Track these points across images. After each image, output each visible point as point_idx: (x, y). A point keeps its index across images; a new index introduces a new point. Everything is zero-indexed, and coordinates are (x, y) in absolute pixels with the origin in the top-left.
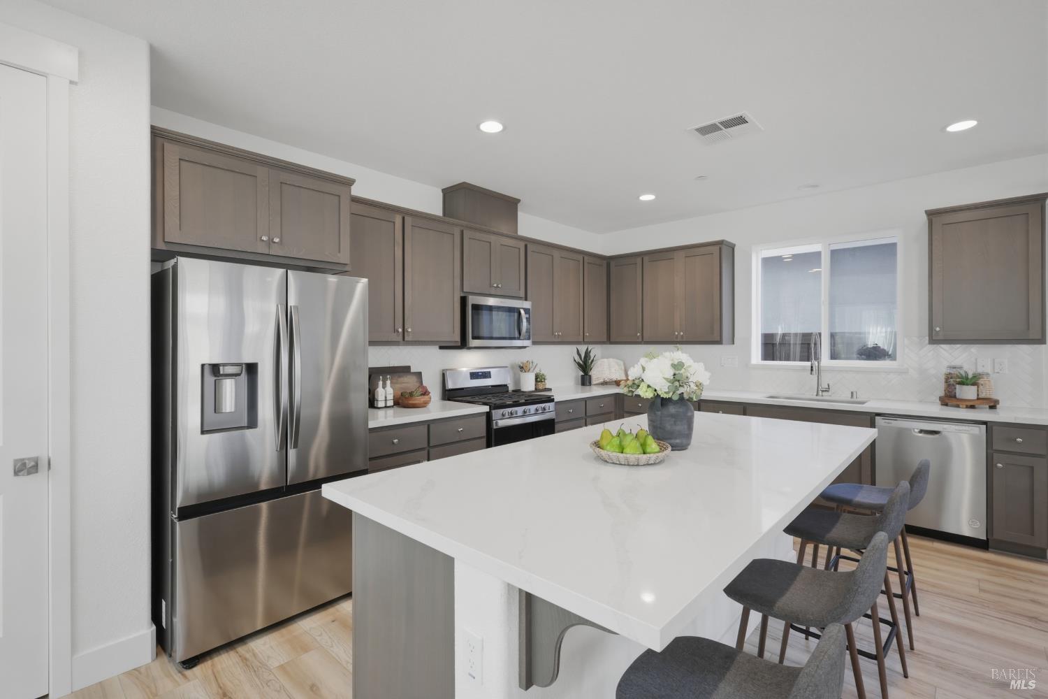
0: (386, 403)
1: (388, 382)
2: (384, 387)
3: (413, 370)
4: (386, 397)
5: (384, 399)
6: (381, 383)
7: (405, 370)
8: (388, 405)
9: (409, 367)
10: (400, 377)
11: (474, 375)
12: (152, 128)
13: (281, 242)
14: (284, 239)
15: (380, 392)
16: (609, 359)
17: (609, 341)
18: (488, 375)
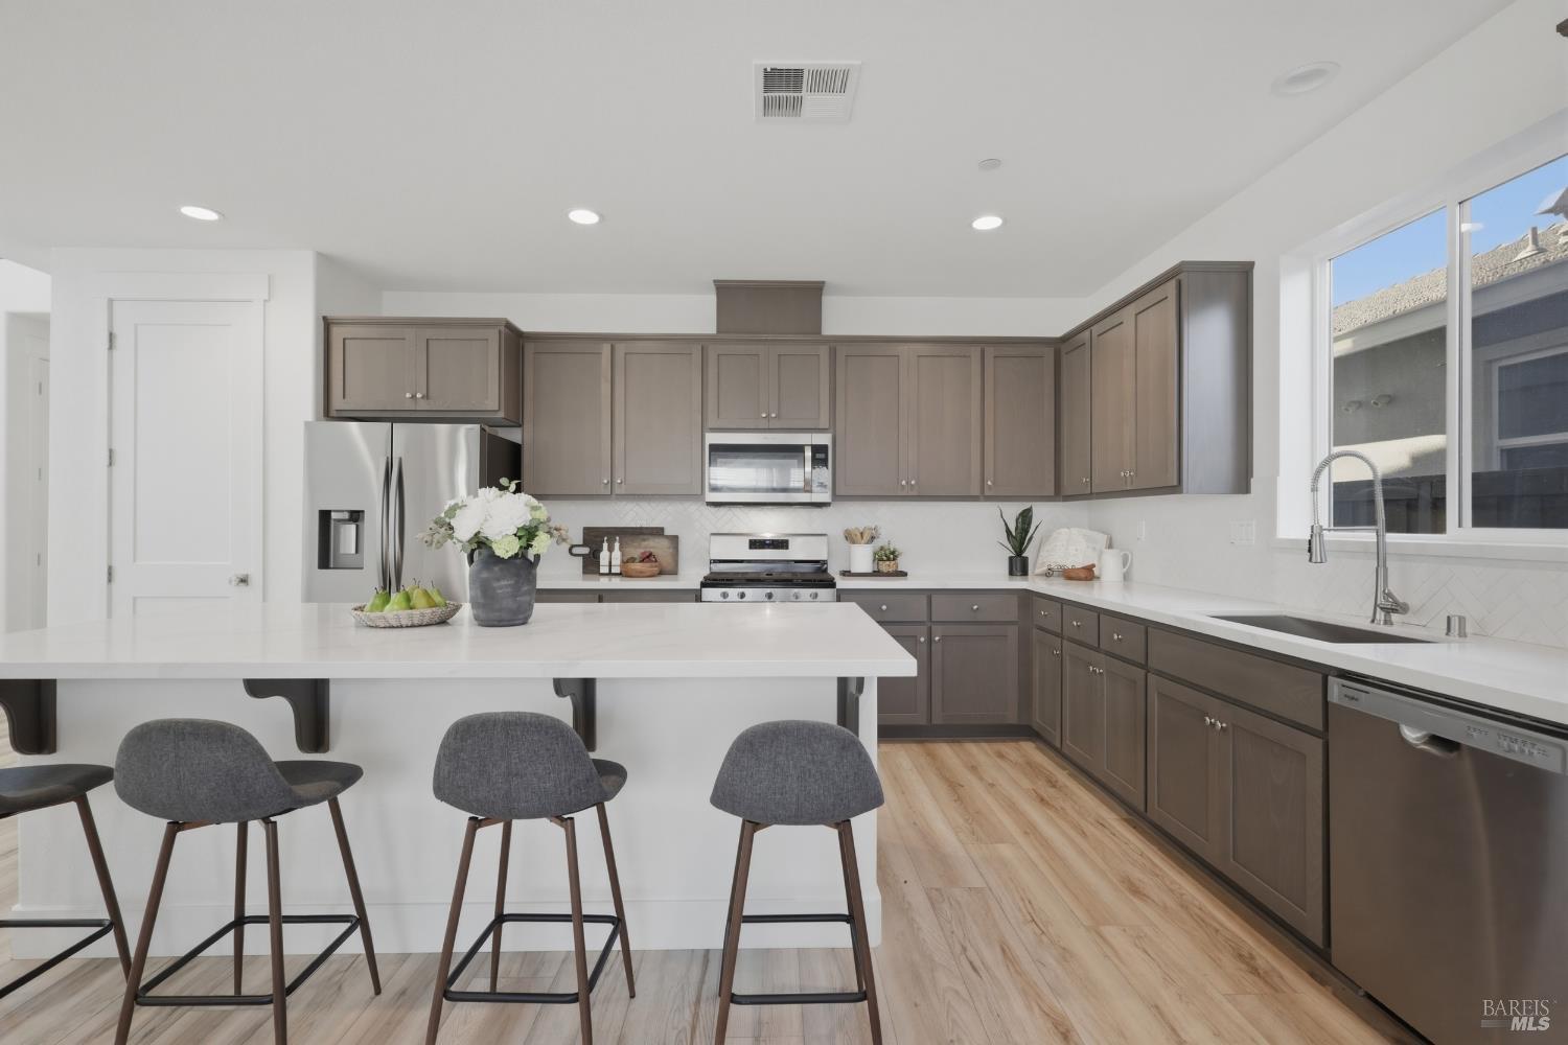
0: (610, 570)
1: (617, 545)
2: (611, 549)
3: (667, 533)
4: (610, 562)
5: (608, 564)
6: (605, 545)
7: (658, 532)
8: (613, 571)
9: (662, 529)
10: (644, 540)
11: (756, 544)
12: (325, 318)
13: (427, 397)
14: (430, 394)
15: (604, 556)
16: (1072, 529)
17: (1059, 494)
18: (781, 544)
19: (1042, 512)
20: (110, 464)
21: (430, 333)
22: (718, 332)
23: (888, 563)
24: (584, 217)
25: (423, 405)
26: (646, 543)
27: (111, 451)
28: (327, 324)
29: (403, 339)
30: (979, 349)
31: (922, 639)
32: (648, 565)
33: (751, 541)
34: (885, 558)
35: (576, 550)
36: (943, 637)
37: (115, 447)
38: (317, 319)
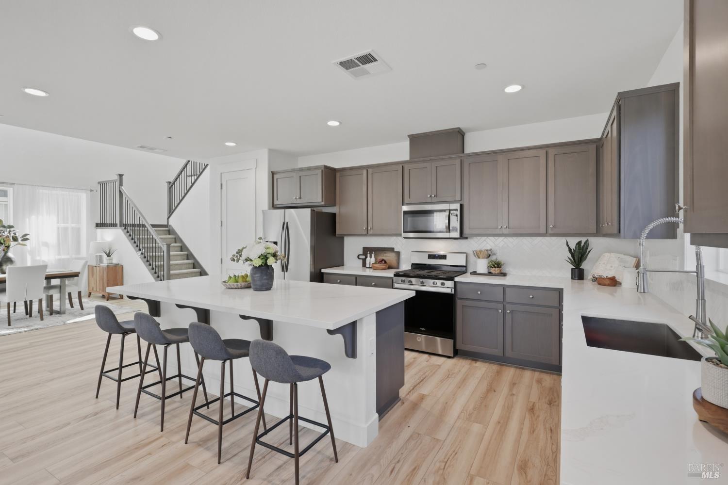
0: (370, 266)
1: (373, 255)
2: (371, 257)
3: (396, 250)
5: (369, 263)
6: (369, 255)
7: (391, 250)
9: (393, 249)
11: (432, 257)
12: (272, 172)
13: (300, 198)
14: (302, 197)
15: (368, 259)
16: (612, 254)
17: (599, 233)
18: (444, 257)
19: (596, 244)
20: (221, 226)
21: (301, 174)
22: (410, 159)
23: (494, 269)
24: (334, 123)
25: (299, 201)
26: (386, 254)
27: (221, 222)
28: (273, 174)
29: (293, 177)
30: (545, 151)
31: (500, 311)
32: (382, 264)
33: (429, 255)
34: (492, 266)
35: (361, 257)
36: (512, 312)
37: (223, 220)
38: (269, 172)
